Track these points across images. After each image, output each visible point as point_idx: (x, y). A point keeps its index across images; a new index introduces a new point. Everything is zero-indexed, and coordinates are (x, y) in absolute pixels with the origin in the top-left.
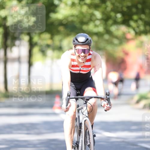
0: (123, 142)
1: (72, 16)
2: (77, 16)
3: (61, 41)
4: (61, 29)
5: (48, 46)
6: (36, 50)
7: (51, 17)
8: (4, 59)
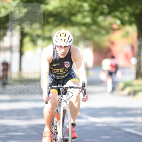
0: (108, 127)
1: (62, 7)
2: (66, 8)
3: (50, 31)
4: (51, 19)
5: (39, 36)
6: (27, 40)
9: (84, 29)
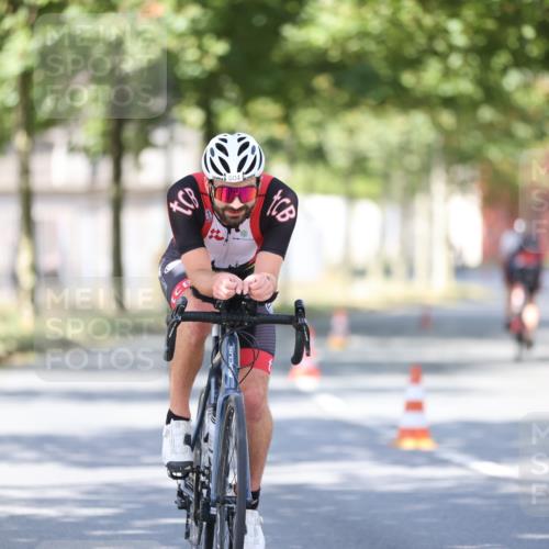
1: (363, 35)
4: (322, 82)
7: (285, 39)
8: (112, 194)
9: (447, 118)
